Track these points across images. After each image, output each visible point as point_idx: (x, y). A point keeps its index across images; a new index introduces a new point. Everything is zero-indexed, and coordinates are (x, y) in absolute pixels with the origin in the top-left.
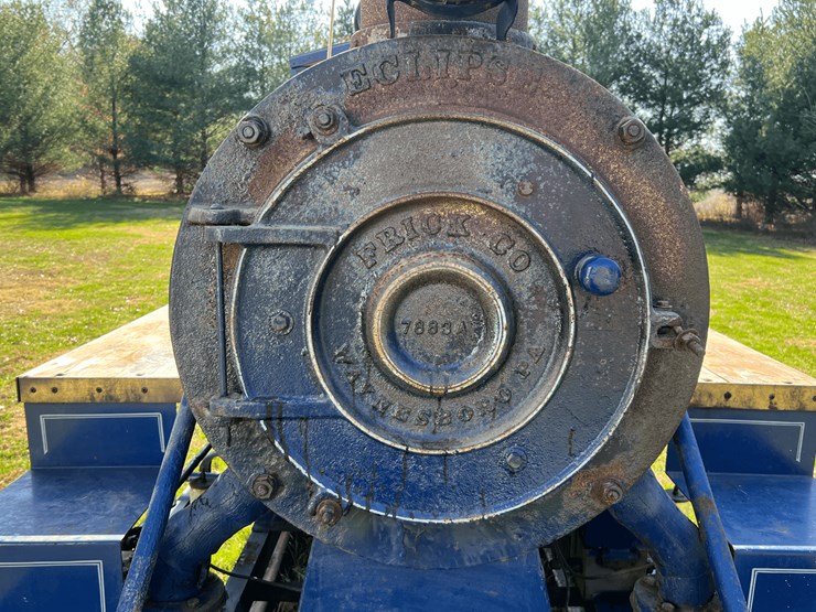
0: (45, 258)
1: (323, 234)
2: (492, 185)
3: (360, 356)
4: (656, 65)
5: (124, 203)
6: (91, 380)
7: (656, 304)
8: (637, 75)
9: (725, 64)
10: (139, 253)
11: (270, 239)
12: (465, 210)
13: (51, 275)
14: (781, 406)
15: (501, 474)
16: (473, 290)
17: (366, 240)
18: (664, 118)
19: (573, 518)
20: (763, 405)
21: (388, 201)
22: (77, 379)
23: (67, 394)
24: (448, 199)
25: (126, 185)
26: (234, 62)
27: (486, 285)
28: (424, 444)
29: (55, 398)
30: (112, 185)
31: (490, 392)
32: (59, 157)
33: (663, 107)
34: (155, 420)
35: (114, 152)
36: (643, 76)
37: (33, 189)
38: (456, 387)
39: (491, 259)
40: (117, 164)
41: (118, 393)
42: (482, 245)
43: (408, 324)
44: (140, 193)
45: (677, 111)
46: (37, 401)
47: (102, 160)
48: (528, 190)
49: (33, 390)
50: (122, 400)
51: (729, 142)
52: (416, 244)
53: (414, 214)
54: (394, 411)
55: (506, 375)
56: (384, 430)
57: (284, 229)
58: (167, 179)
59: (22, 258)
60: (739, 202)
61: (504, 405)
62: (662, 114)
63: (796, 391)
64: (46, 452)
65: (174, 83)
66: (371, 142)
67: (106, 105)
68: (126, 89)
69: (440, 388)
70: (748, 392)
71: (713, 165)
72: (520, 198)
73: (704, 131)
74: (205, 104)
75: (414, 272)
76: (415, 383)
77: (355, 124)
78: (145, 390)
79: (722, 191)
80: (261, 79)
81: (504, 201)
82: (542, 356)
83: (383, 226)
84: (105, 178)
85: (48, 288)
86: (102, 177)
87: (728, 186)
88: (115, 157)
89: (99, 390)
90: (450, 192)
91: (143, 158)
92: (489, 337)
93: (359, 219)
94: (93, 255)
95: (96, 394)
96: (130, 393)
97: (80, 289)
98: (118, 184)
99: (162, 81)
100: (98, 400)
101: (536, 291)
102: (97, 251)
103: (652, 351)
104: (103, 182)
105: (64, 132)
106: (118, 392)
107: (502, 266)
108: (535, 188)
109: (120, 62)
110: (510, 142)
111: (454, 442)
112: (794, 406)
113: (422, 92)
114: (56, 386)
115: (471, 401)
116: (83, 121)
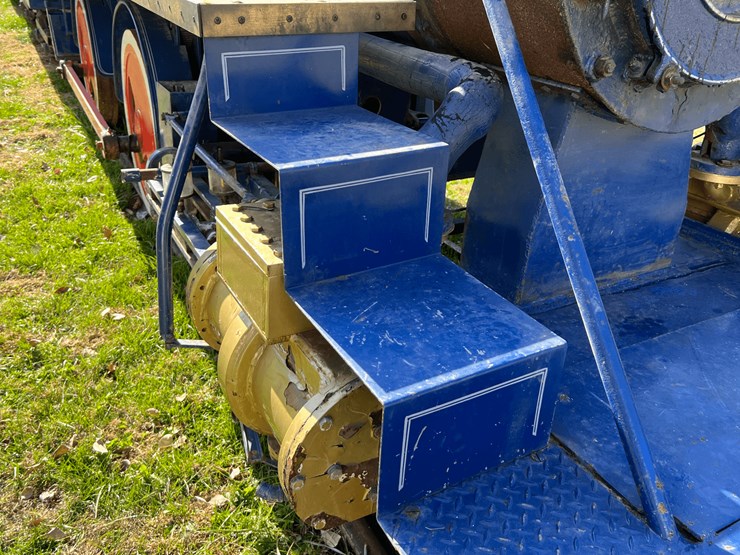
6: (282, 7)
22: (266, 6)
23: (256, 25)
29: (242, 30)
46: (222, 34)
49: (218, 21)
50: (313, 31)
64: (227, 98)
78: (335, 18)
89: (290, 19)
95: (286, 24)
96: (320, 22)
100: (288, 32)
106: (309, 21)
114: (244, 14)
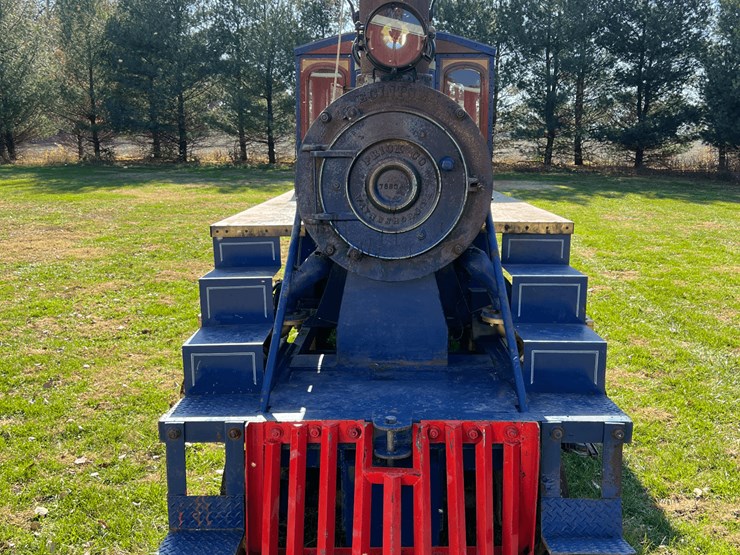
0: (58, 216)
1: (351, 153)
2: (410, 134)
3: (365, 198)
4: (634, 16)
5: (104, 168)
7: (470, 176)
8: (615, 25)
9: (704, 14)
10: (139, 211)
11: (333, 155)
12: (402, 143)
13: (68, 229)
14: (552, 232)
15: (417, 241)
16: (404, 171)
17: (366, 155)
18: (643, 69)
19: (446, 261)
20: (543, 231)
21: (374, 141)
24: (395, 140)
25: (105, 151)
26: (209, 25)
27: (409, 170)
28: (389, 229)
30: (90, 150)
31: (412, 210)
32: (37, 124)
33: (642, 58)
34: (270, 245)
35: (92, 118)
36: (621, 26)
37: (13, 157)
38: (400, 207)
39: (411, 161)
40: (95, 130)
41: (255, 232)
42: (408, 156)
43: (382, 185)
44: (119, 158)
45: (655, 63)
47: (81, 126)
48: (423, 135)
51: (708, 92)
52: (385, 156)
53: (383, 145)
54: (377, 219)
55: (418, 204)
56: (374, 226)
57: (339, 152)
58: (143, 144)
59: (38, 217)
60: (722, 153)
61: (418, 215)
62: (642, 64)
63: (558, 225)
65: (151, 48)
66: (367, 120)
67: (85, 71)
68: (103, 55)
69: (393, 208)
70: (536, 226)
71: (692, 115)
72: (420, 138)
73: (684, 81)
74: (181, 68)
75: (384, 166)
76: (385, 206)
77: (362, 114)
79: (700, 141)
80: (237, 42)
81: (414, 139)
82: (431, 196)
83: (373, 150)
84: (83, 144)
85: (71, 240)
86: (80, 143)
87: (706, 137)
88: (93, 122)
90: (396, 137)
91: (122, 123)
92: (411, 189)
93: (364, 148)
94: (98, 213)
97: (99, 240)
98: (97, 150)
99: (140, 47)
101: (428, 172)
102: (100, 210)
103: (469, 193)
104: (81, 149)
105: (44, 100)
107: (416, 163)
108: (425, 135)
109: (98, 27)
110: (417, 119)
111: (400, 228)
112: (558, 231)
113: (385, 101)
115: (405, 214)
116: (63, 88)
